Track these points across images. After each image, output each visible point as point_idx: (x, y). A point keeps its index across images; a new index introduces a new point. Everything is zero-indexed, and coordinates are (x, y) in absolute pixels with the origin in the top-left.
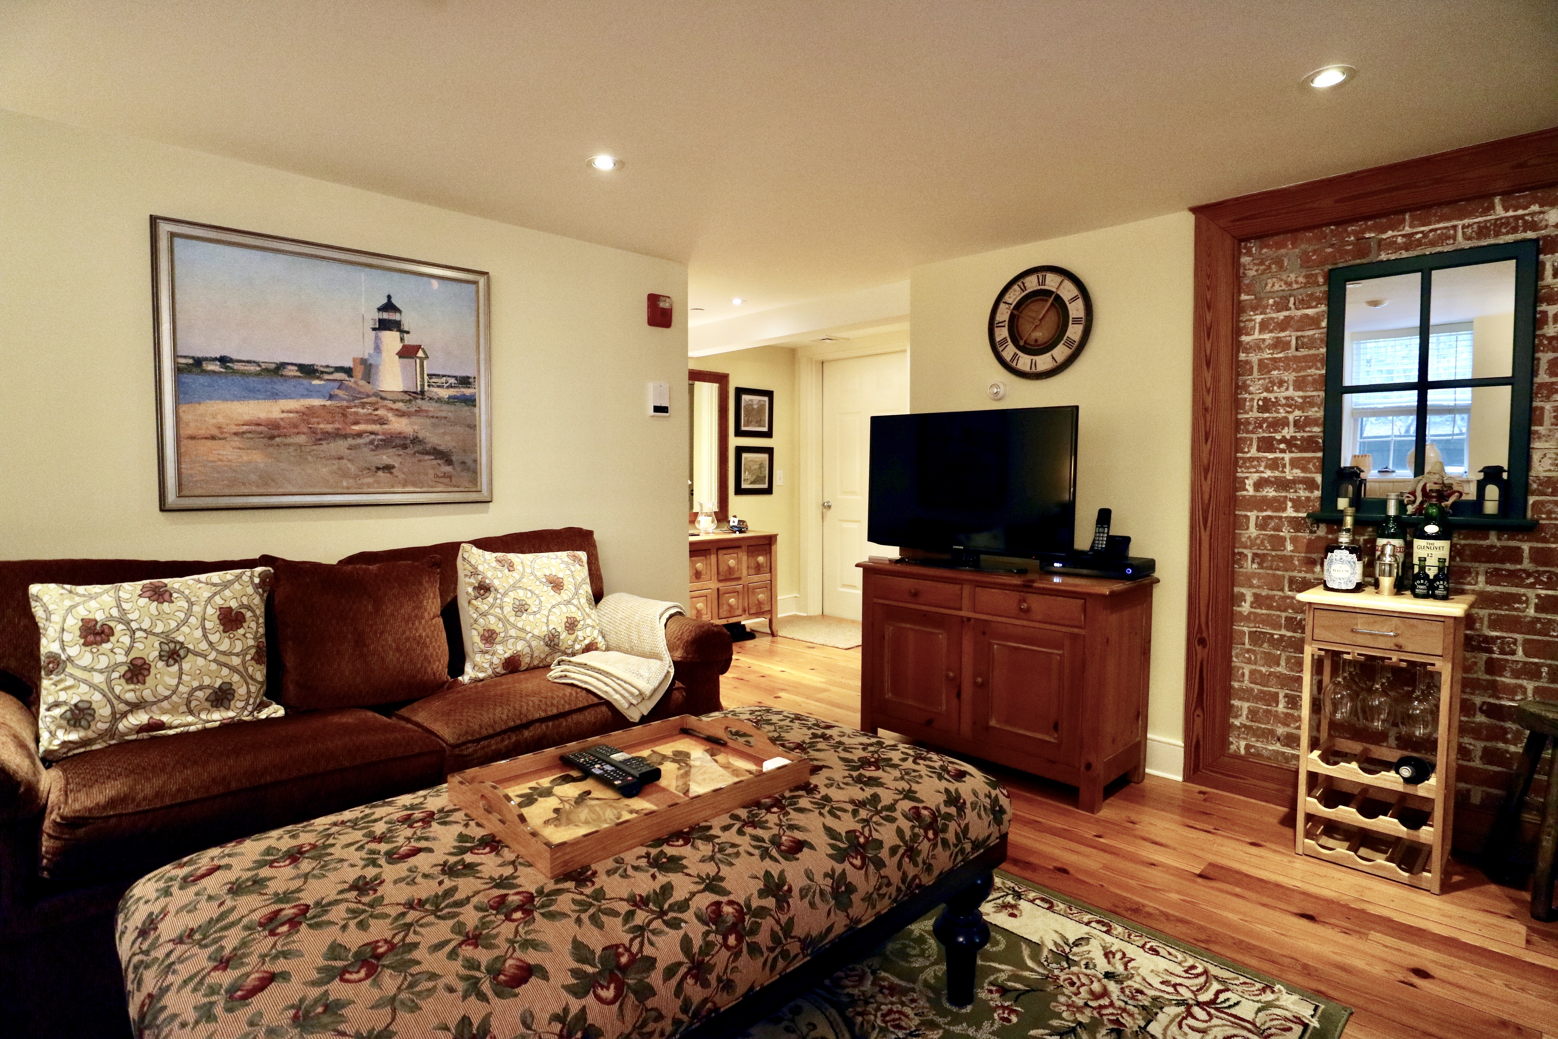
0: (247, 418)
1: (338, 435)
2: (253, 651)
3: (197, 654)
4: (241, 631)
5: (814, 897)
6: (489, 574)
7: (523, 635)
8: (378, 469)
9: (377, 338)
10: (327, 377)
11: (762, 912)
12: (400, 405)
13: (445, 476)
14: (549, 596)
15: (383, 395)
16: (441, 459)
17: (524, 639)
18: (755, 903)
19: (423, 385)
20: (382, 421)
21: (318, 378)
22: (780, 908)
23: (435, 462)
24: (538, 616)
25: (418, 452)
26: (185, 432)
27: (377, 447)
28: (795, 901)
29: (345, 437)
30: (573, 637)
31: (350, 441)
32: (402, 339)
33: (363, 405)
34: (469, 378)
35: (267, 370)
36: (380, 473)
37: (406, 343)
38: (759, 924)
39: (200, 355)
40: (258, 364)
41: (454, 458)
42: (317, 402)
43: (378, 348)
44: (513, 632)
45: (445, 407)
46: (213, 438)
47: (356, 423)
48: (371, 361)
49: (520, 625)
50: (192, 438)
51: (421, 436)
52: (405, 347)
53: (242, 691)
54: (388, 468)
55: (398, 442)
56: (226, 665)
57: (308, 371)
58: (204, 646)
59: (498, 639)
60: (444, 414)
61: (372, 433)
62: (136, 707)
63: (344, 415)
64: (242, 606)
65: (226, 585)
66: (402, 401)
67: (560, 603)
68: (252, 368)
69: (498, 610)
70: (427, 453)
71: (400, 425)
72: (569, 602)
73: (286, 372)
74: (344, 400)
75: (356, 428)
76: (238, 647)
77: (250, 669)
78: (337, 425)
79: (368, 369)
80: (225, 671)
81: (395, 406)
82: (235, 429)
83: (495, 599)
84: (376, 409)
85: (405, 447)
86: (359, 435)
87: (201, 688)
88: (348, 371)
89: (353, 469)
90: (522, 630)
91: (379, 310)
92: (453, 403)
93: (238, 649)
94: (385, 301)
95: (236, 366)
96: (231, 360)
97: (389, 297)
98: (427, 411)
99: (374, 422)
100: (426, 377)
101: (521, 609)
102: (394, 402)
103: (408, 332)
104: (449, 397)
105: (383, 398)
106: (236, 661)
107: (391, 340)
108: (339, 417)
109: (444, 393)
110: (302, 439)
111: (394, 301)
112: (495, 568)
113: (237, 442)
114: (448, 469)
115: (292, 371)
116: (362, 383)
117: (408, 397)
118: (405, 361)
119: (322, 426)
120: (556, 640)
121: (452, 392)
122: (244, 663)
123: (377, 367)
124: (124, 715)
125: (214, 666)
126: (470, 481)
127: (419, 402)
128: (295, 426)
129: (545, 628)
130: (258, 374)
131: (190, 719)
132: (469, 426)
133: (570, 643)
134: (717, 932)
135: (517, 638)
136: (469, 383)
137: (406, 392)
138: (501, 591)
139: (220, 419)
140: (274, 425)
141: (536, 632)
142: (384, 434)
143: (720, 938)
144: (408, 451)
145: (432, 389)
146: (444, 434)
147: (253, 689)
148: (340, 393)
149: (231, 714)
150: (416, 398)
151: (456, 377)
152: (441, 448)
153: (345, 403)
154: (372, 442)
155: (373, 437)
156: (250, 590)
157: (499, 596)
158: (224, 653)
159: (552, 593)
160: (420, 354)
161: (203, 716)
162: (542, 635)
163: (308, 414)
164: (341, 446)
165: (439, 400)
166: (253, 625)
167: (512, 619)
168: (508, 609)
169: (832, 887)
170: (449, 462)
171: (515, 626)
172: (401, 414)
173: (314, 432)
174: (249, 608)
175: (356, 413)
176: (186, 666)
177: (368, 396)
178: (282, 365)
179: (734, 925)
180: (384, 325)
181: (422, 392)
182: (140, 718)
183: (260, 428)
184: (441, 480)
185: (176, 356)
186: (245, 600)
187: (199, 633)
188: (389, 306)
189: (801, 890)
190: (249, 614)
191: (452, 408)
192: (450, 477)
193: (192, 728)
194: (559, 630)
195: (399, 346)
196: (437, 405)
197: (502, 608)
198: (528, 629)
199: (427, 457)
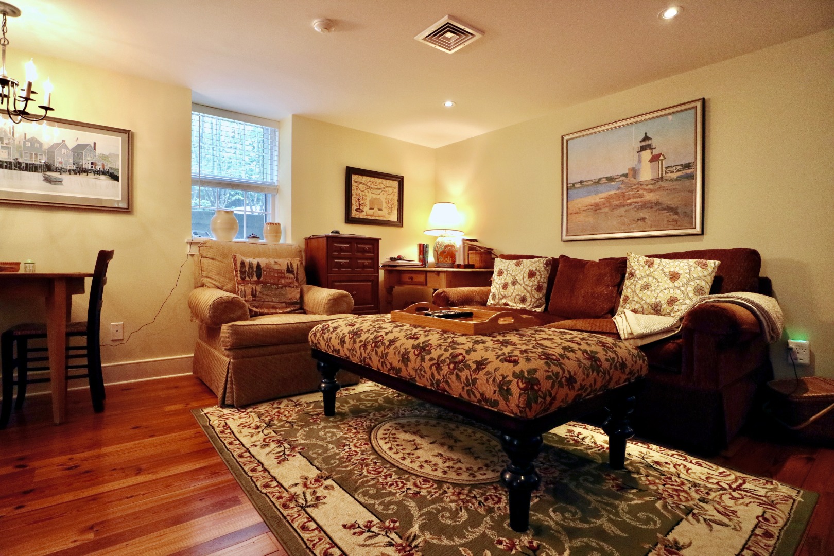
0: (588, 203)
1: (621, 206)
2: (536, 287)
3: (519, 284)
4: (534, 279)
5: (490, 378)
6: (635, 268)
7: (640, 301)
8: (638, 220)
9: (639, 156)
10: (617, 180)
11: (468, 367)
12: (650, 187)
13: (674, 221)
14: (666, 282)
15: (641, 183)
16: (672, 211)
17: (640, 303)
18: (470, 363)
19: (662, 174)
20: (641, 196)
21: (614, 181)
22: (475, 370)
23: (668, 214)
24: (653, 292)
25: (659, 209)
26: (570, 211)
27: (638, 209)
28: (482, 373)
29: (624, 206)
30: (671, 308)
31: (626, 208)
32: (652, 153)
33: (632, 190)
34: (690, 163)
35: (595, 182)
36: (639, 222)
37: (654, 154)
38: (464, 370)
39: (574, 182)
40: (591, 181)
41: (679, 211)
42: (613, 192)
43: (640, 161)
44: (636, 299)
45: (674, 183)
46: (577, 213)
47: (628, 199)
48: (637, 168)
49: (641, 296)
50: (571, 214)
51: (660, 201)
52: (653, 156)
53: (529, 299)
54: (643, 219)
55: (649, 205)
56: (526, 289)
57: (610, 179)
58: (522, 281)
59: (629, 301)
60: (674, 187)
61: (636, 203)
62: (504, 297)
63: (624, 196)
64: (537, 270)
65: (535, 263)
66: (651, 184)
67: (670, 288)
68: (590, 183)
69: (633, 286)
70: (664, 209)
71: (650, 197)
72: (678, 288)
73: (601, 182)
74: (623, 189)
75: (629, 201)
76: (531, 284)
77: (533, 293)
78: (621, 201)
79: (635, 172)
80: (525, 291)
81: (647, 188)
82: (583, 208)
83: (634, 280)
84: (638, 191)
85: (652, 208)
86: (630, 204)
87: (518, 295)
88: (626, 175)
89: (626, 220)
90: (641, 298)
91: (641, 142)
92: (680, 180)
93: (530, 285)
94: (643, 136)
95: (585, 183)
96: (584, 182)
97: (646, 134)
98: (664, 187)
99: (637, 197)
100: (664, 169)
101: (646, 287)
102: (647, 185)
103: (655, 148)
104: (677, 177)
105: (642, 185)
106: (529, 289)
107: (647, 155)
108: (621, 197)
109: (674, 176)
110: (606, 210)
111: (647, 135)
112: (641, 265)
113: (584, 214)
114: (676, 217)
115: (604, 181)
116: (632, 179)
117: (654, 182)
118: (654, 163)
119: (615, 203)
120: (659, 308)
121: (679, 174)
122: (532, 290)
123: (639, 170)
124: (501, 299)
125: (522, 289)
126: (689, 223)
127: (660, 183)
128: (604, 204)
129: (654, 300)
130: (592, 185)
131: (515, 305)
132: (689, 191)
133: (668, 311)
134: (450, 360)
135: (638, 302)
136: (690, 166)
137: (653, 179)
138: (638, 277)
139: (579, 206)
140: (597, 205)
141: (648, 301)
142: (642, 202)
143: (449, 362)
144: (653, 209)
145: (667, 175)
146: (674, 198)
147: (533, 300)
148: (623, 186)
149: (525, 306)
150: (658, 181)
151: (682, 165)
152: (672, 206)
153: (624, 191)
154: (635, 207)
155: (636, 204)
156: (541, 265)
157: (636, 279)
158: (526, 285)
159: (669, 281)
160: (661, 158)
161: (518, 305)
162: (651, 303)
163: (609, 198)
164: (622, 211)
165: (672, 180)
166: (539, 278)
167: (638, 292)
168: (638, 286)
169: (500, 382)
170: (676, 213)
171: (638, 296)
172: (651, 191)
173: (611, 205)
174: (539, 271)
175: (629, 194)
176: (516, 287)
177: (635, 185)
178: (600, 179)
179: (456, 363)
180: (643, 148)
181: (662, 178)
182: (504, 301)
183: (592, 207)
184: (672, 223)
185: (567, 184)
186: (538, 268)
187: (522, 277)
188: (646, 138)
189: (488, 371)
190: (538, 273)
191: (679, 183)
192: (677, 222)
193: (514, 308)
194: (663, 302)
195: (650, 157)
196: (671, 182)
197: (635, 285)
198: (644, 298)
199: (663, 212)
